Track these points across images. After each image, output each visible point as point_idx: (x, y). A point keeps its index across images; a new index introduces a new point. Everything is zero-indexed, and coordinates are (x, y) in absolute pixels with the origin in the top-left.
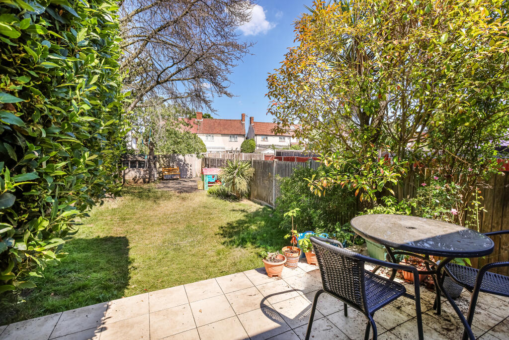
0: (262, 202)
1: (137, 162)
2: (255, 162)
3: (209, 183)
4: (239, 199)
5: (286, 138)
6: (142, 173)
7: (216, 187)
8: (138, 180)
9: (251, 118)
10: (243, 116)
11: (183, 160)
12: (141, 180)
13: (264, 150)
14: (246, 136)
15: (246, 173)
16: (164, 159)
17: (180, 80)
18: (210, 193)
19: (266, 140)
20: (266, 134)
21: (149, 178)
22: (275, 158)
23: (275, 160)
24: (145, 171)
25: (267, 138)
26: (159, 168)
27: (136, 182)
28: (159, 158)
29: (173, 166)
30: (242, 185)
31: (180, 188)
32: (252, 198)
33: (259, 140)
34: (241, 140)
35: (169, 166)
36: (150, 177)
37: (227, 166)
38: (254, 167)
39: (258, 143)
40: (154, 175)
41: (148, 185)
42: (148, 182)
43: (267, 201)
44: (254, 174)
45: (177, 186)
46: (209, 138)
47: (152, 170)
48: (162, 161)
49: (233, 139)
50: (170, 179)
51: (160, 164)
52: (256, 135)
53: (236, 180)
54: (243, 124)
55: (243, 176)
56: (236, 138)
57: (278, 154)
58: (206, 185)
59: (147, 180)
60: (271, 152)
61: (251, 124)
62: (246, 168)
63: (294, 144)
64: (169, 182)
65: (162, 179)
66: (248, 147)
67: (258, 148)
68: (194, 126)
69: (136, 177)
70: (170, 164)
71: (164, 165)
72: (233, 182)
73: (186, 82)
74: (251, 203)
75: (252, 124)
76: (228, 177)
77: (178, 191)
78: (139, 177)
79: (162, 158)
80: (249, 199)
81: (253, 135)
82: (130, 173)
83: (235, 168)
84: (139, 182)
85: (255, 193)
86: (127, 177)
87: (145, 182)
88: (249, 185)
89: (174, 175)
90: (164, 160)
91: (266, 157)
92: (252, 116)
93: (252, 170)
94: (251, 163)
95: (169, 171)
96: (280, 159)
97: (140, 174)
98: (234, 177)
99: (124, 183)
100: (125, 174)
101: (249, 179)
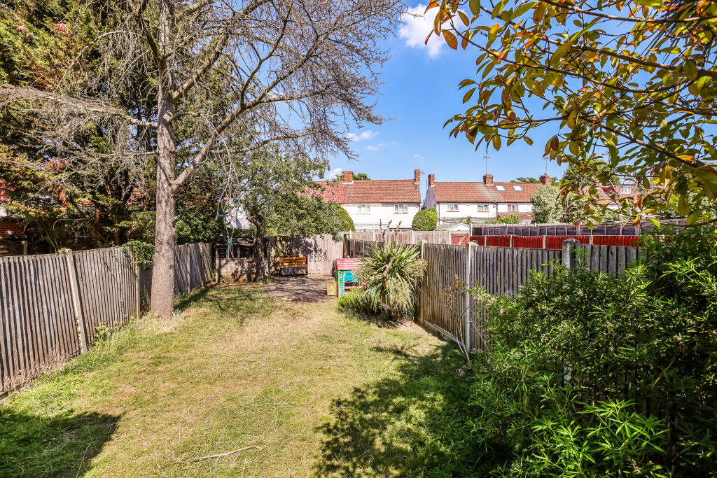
0: (443, 331)
1: (239, 249)
2: (427, 247)
3: (347, 284)
4: (395, 321)
5: (490, 206)
6: (246, 265)
7: (354, 295)
8: (240, 276)
9: (429, 176)
10: (417, 173)
11: (313, 244)
12: (245, 277)
13: (451, 226)
14: (422, 205)
15: (408, 269)
16: (284, 242)
17: (283, 99)
18: (343, 306)
19: (455, 210)
20: (455, 200)
21: (257, 274)
22: (472, 239)
23: (471, 244)
24: (251, 262)
25: (456, 207)
26: (276, 256)
27: (237, 280)
28: (276, 241)
29: (297, 253)
30: (401, 294)
31: (300, 292)
32: (421, 320)
33: (444, 211)
34: (413, 211)
35: (290, 254)
36: (258, 272)
37: (371, 255)
38: (427, 258)
39: (442, 216)
40: (263, 269)
41: (254, 285)
42: (255, 280)
43: (452, 331)
44: (425, 273)
45: (298, 287)
46: (363, 209)
47: (261, 260)
48: (280, 246)
49: (400, 210)
50: (292, 276)
51: (277, 251)
52: (438, 203)
53: (390, 284)
54: (417, 187)
55: (402, 276)
56: (406, 208)
57: (477, 231)
58: (342, 288)
59: (254, 276)
60: (464, 229)
61: (429, 185)
62: (410, 260)
63: (504, 214)
64: (288, 280)
65: (280, 275)
66: (425, 222)
67: (441, 223)
68: (328, 188)
69: (236, 272)
70: (291, 251)
71: (282, 252)
72: (383, 288)
73: (295, 103)
74: (420, 330)
75: (432, 186)
76: (372, 278)
77: (294, 297)
78: (241, 272)
79: (281, 242)
80: (416, 321)
81: (434, 203)
82: (228, 265)
83: (387, 259)
84: (241, 279)
85: (429, 311)
86: (223, 271)
87: (249, 280)
88: (416, 292)
89: (298, 269)
90: (283, 245)
91: (455, 237)
92: (432, 174)
93: (422, 263)
94: (419, 249)
95: (291, 262)
96: (481, 242)
97: (243, 267)
98: (384, 278)
99: (219, 281)
100: (220, 267)
101: (415, 281)
